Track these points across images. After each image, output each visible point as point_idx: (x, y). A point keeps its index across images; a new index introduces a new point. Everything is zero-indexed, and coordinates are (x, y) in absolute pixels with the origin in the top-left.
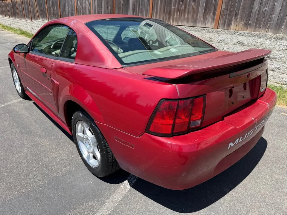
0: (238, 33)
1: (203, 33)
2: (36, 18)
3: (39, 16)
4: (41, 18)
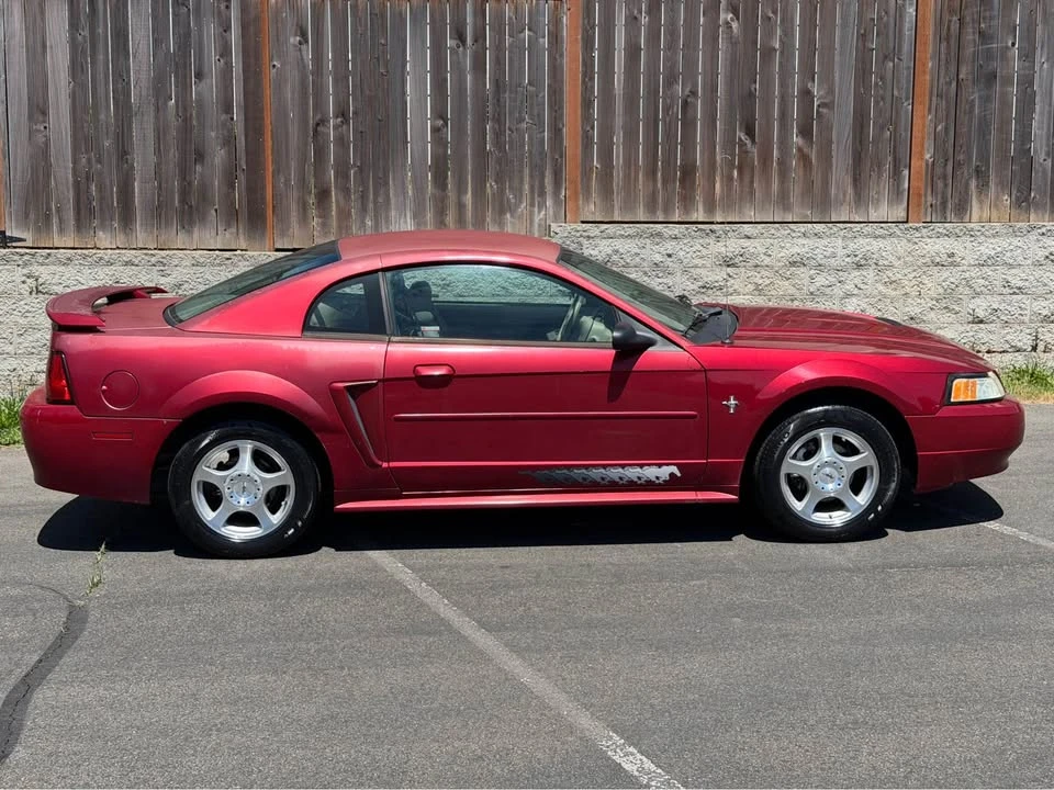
0: (1044, 230)
1: (916, 240)
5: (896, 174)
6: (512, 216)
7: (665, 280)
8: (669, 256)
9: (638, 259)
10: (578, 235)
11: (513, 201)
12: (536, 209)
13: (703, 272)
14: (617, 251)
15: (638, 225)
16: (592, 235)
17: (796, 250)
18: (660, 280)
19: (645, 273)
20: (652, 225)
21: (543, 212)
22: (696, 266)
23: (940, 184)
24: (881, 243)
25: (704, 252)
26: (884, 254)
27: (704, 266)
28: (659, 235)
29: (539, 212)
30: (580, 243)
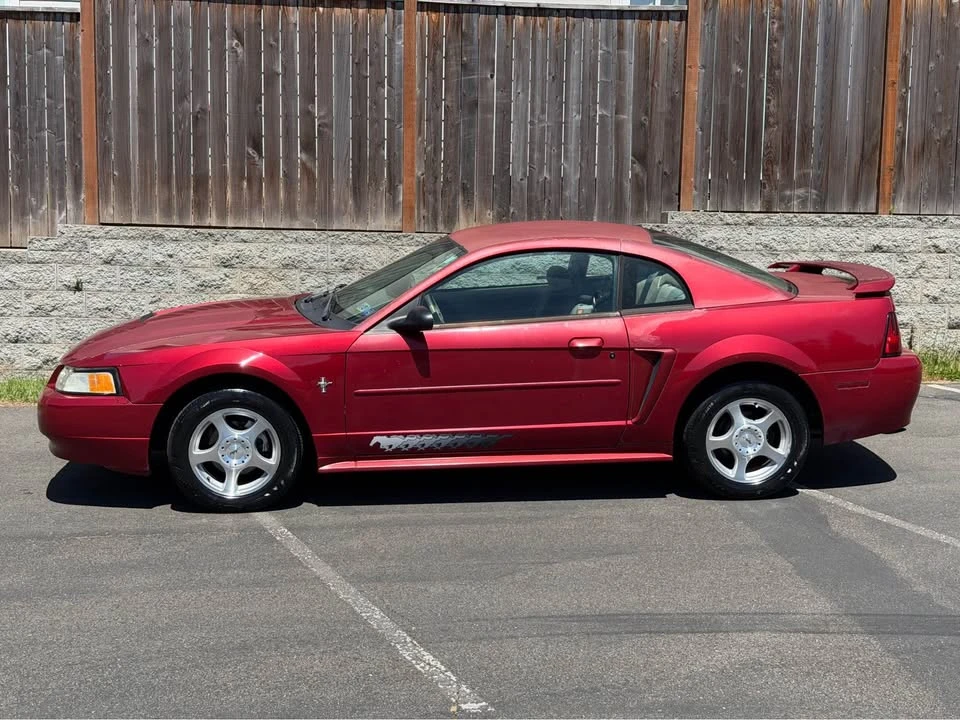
5: (392, 189)
6: (34, 217)
7: (166, 279)
8: (171, 256)
9: (141, 259)
10: (84, 235)
11: (34, 203)
12: (57, 212)
13: (201, 272)
14: (120, 251)
16: (97, 236)
17: (288, 253)
18: (160, 278)
19: (147, 272)
20: (154, 228)
21: (64, 214)
22: (196, 266)
23: (431, 198)
24: (365, 250)
25: (204, 254)
26: (368, 259)
27: (203, 267)
28: (161, 237)
29: (60, 213)
30: (85, 243)
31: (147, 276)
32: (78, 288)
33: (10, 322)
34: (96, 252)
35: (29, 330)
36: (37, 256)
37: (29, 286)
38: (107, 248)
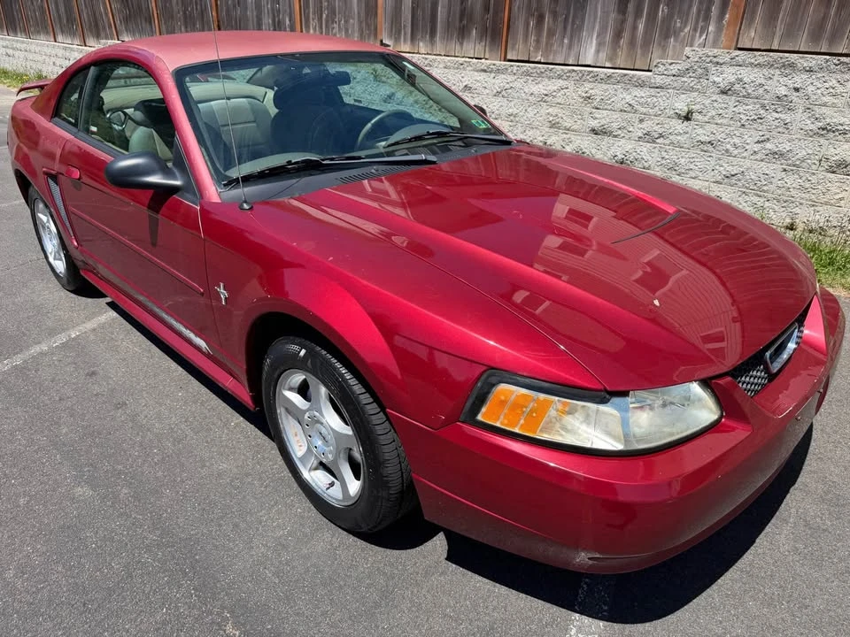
2: (103, 35)
3: (118, 23)
4: (125, 34)
6: (676, 41)
7: (783, 116)
8: (797, 90)
9: (761, 91)
10: (708, 60)
11: (679, 25)
12: (698, 35)
13: (829, 112)
14: (741, 80)
15: (772, 54)
16: (721, 61)
18: (776, 115)
19: (763, 106)
21: (704, 37)
22: (825, 105)
25: (840, 89)
27: (834, 105)
28: (792, 65)
29: (700, 36)
30: (706, 69)
31: (762, 112)
32: (687, 117)
33: (620, 144)
34: (716, 79)
35: (634, 154)
36: (659, 80)
37: (644, 110)
38: (728, 75)
